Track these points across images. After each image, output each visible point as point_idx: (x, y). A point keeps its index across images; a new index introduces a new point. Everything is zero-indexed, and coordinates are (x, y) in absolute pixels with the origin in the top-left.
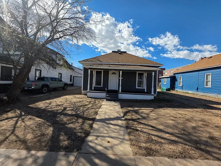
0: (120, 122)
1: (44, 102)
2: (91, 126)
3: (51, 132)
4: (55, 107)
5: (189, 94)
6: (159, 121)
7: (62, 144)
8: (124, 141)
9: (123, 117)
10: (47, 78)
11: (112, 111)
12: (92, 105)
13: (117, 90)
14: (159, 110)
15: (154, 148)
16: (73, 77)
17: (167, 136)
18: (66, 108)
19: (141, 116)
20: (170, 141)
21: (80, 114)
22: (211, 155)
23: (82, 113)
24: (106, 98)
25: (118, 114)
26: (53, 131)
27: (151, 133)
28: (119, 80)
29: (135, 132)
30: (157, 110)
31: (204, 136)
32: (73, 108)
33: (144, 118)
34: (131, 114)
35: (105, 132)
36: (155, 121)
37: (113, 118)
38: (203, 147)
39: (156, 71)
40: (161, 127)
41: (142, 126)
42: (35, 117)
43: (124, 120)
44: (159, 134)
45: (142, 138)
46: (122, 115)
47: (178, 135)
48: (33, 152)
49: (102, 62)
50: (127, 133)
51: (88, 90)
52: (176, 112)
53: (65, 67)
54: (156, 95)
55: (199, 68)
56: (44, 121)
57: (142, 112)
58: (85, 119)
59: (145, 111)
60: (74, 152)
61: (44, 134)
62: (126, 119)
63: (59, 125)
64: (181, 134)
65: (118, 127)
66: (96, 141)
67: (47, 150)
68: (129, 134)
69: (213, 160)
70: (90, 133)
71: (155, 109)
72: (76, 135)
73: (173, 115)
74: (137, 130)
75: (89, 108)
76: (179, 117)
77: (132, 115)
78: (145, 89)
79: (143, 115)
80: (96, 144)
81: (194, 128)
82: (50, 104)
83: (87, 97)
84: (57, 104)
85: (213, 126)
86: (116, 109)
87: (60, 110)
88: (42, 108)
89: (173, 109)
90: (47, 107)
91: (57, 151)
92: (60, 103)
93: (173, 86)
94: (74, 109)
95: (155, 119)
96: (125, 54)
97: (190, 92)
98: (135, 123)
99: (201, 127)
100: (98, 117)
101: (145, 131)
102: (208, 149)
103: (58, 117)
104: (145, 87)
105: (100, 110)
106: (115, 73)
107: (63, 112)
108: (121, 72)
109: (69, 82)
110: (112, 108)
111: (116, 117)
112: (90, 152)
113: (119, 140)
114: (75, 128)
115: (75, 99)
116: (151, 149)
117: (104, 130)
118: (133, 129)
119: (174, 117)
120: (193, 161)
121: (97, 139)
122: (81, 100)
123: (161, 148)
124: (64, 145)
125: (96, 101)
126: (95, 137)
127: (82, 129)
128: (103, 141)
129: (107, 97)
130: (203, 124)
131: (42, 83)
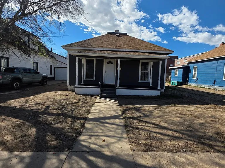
0: (117, 121)
1: (18, 100)
2: (83, 126)
3: (34, 133)
4: (34, 105)
5: (205, 89)
6: (164, 119)
7: (49, 144)
8: (121, 139)
9: (122, 115)
10: (18, 69)
11: (108, 109)
12: (82, 103)
13: (115, 84)
14: (165, 107)
15: (154, 144)
16: (55, 68)
17: (170, 133)
18: (49, 107)
19: (143, 114)
20: (173, 138)
21: (68, 113)
22: (213, 148)
23: (70, 112)
24: (100, 95)
25: (116, 112)
26: (36, 132)
27: (153, 131)
28: (117, 71)
29: (135, 130)
30: (162, 107)
31: (210, 132)
32: (57, 107)
33: (146, 116)
34: (131, 112)
35: (100, 131)
36: (158, 119)
37: (109, 117)
38: (206, 141)
39: (165, 59)
40: (165, 125)
41: (143, 124)
42: (10, 118)
43: (122, 119)
44: (162, 131)
45: (142, 135)
46: (120, 113)
47: (182, 132)
48: (16, 153)
49: (94, 47)
50: (125, 132)
51: (76, 85)
52: (185, 108)
53: (43, 54)
54: (163, 90)
55: (218, 56)
56: (22, 122)
57: (145, 110)
58: (75, 118)
59: (148, 108)
60: (65, 151)
61: (26, 134)
62: (124, 118)
63: (43, 125)
64: (185, 131)
65: (115, 126)
66: (90, 141)
67: (32, 150)
68: (128, 132)
69: (213, 152)
70: (82, 132)
71: (161, 106)
72: (65, 135)
73: (180, 112)
74: (137, 128)
75: (79, 106)
76: (187, 114)
77: (133, 113)
78: (149, 83)
79: (145, 113)
80: (90, 143)
81: (201, 124)
82: (27, 102)
83: (76, 94)
84: (36, 102)
85: (222, 122)
86: (113, 107)
87: (42, 109)
88: (17, 107)
89: (182, 106)
90: (23, 106)
91: (45, 151)
92: (40, 101)
93: (185, 79)
94: (59, 107)
95: (158, 117)
96: (125, 36)
97: (206, 86)
98: (136, 121)
99: (209, 123)
100: (90, 116)
101: (146, 129)
102: (211, 143)
103: (40, 117)
104: (150, 81)
105: (93, 108)
106: (111, 62)
107: (46, 111)
108: (119, 60)
109: (49, 75)
110: (108, 106)
111: (113, 116)
112: (83, 151)
113: (116, 138)
114: (63, 129)
115: (59, 96)
116: (151, 145)
117: (98, 130)
118: (133, 127)
119: (181, 114)
120: (193, 154)
121: (90, 138)
122: (68, 97)
123: (162, 144)
124: (52, 145)
125: (88, 99)
126: (88, 137)
127: (72, 128)
128: (98, 140)
129: (102, 93)
130: (212, 121)
131: (12, 75)
